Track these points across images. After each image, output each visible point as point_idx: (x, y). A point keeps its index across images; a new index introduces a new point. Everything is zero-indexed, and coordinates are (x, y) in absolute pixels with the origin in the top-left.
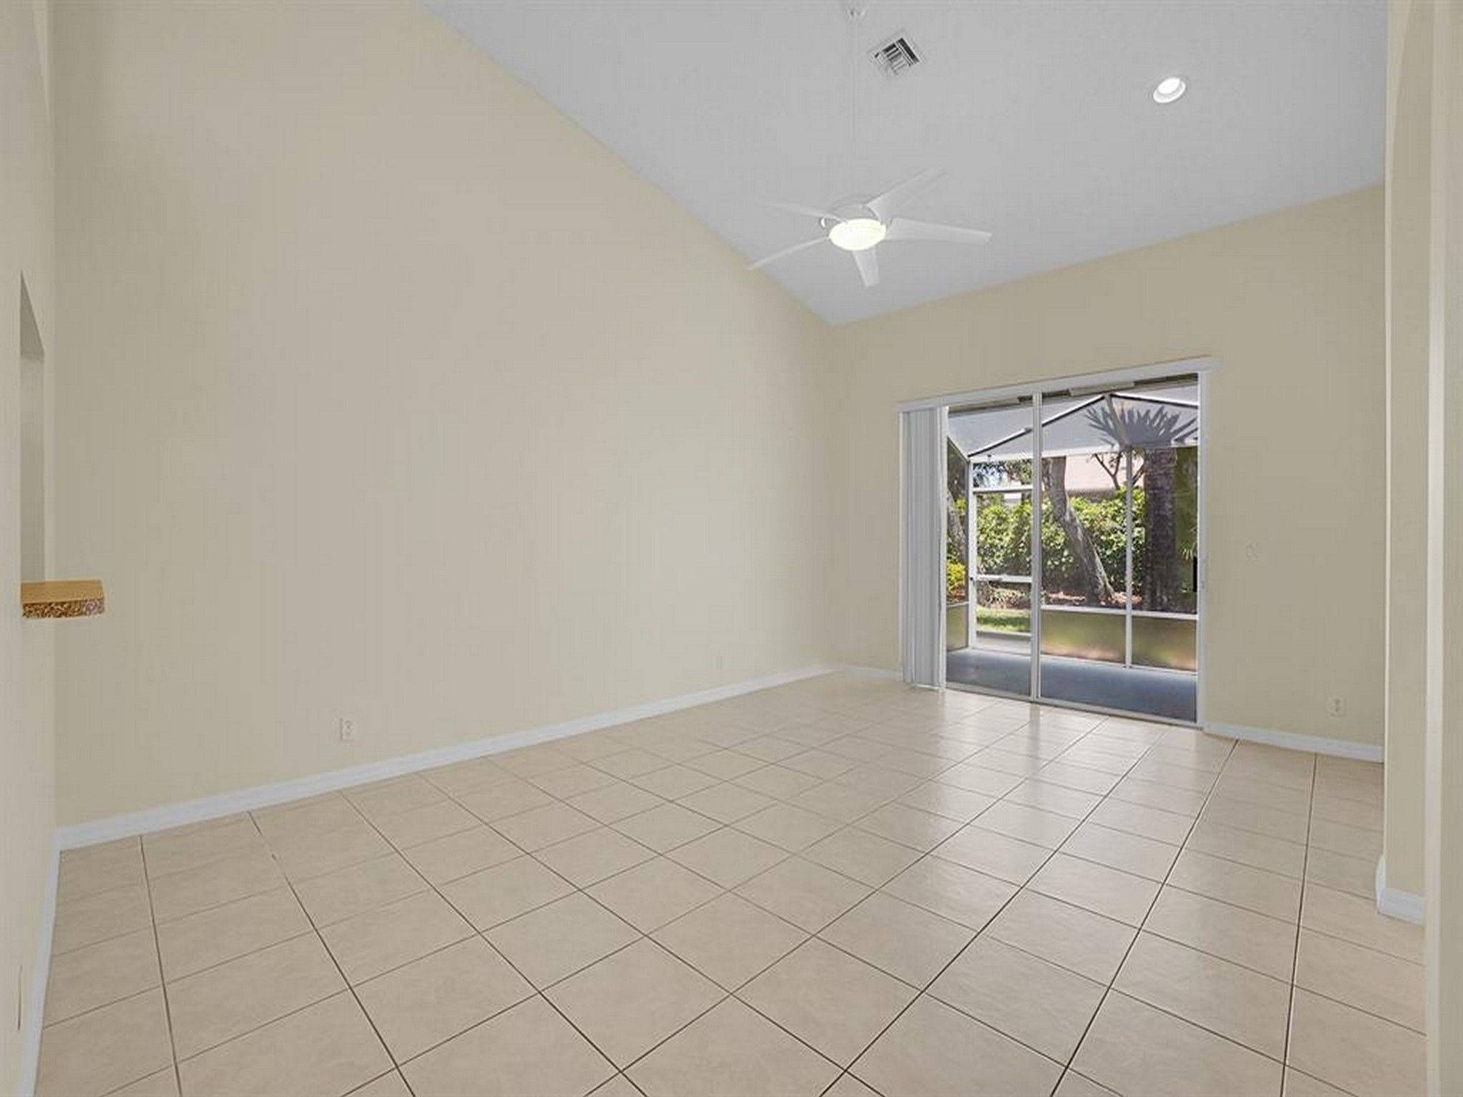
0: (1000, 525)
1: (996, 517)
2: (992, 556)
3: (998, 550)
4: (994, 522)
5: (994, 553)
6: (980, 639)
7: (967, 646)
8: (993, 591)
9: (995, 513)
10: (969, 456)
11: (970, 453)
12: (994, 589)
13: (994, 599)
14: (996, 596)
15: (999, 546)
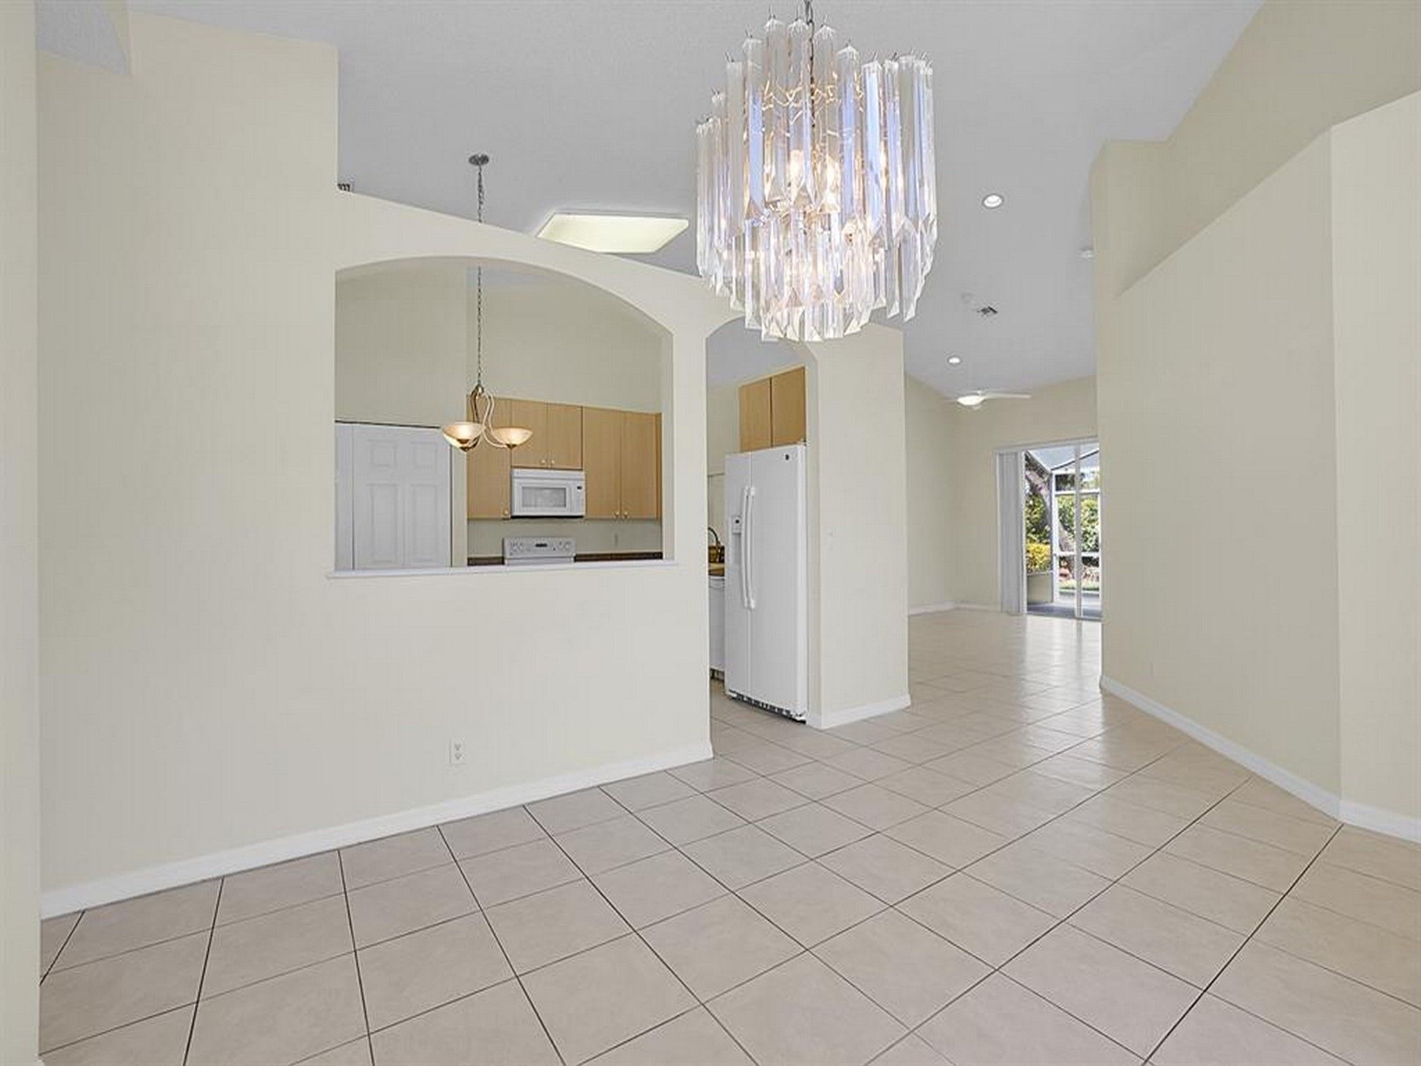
0: (1093, 515)
1: (1089, 509)
2: (1086, 541)
3: (1091, 536)
4: (1087, 514)
5: (1087, 539)
6: (1062, 597)
7: (1052, 601)
8: (1085, 569)
9: (1088, 506)
10: (1053, 470)
11: (1052, 468)
12: (1086, 567)
13: (1086, 575)
14: (1088, 573)
15: (1092, 533)
